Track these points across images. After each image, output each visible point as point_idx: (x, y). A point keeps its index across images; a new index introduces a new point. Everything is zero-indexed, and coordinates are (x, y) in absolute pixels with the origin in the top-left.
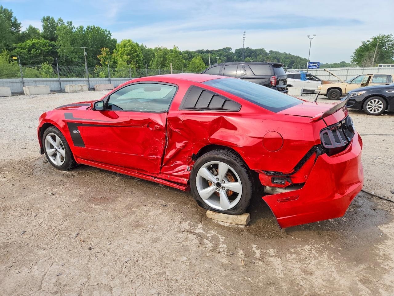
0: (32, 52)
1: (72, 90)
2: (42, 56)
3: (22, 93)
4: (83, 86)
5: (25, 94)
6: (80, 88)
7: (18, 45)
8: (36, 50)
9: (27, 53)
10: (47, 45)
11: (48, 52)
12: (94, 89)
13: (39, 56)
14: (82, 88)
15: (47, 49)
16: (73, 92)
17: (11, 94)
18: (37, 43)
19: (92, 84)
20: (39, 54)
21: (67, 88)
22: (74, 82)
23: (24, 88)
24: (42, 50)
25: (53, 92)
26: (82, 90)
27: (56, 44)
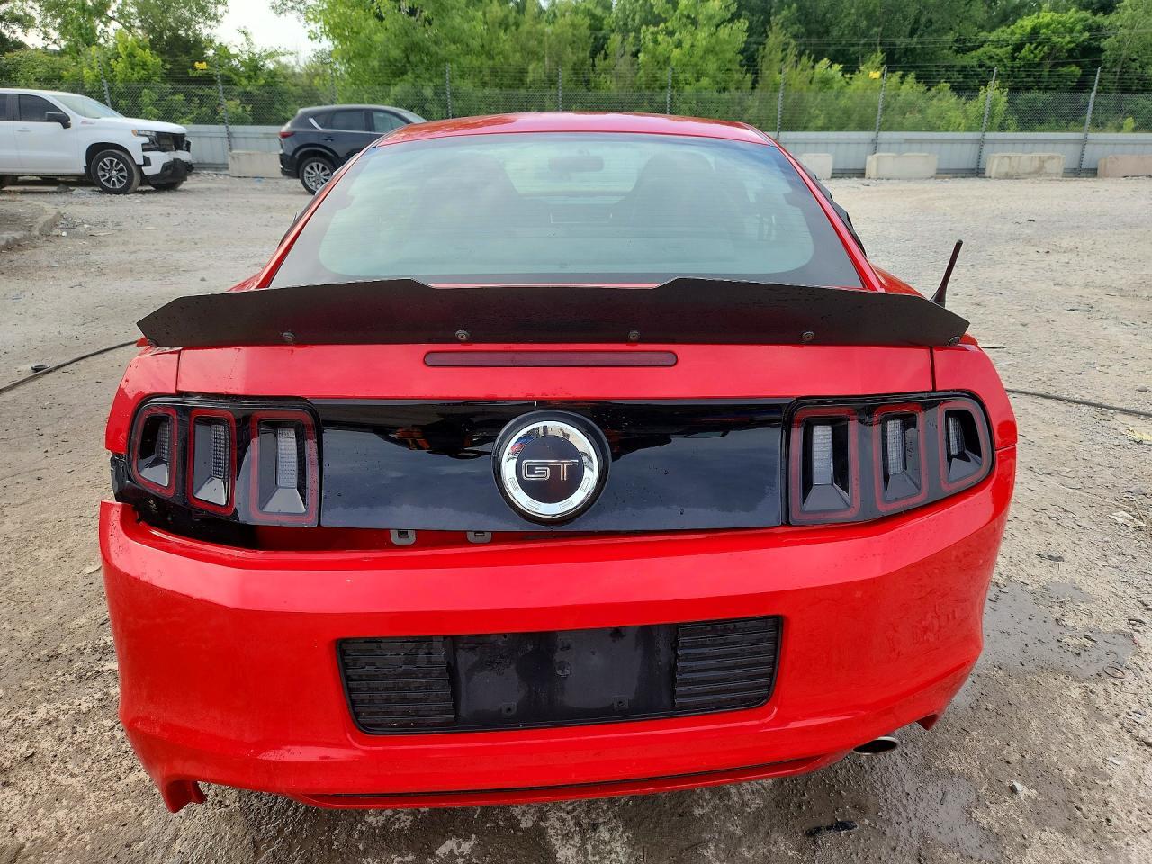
0: (1024, 52)
1: (1005, 169)
2: (1048, 63)
3: (861, 174)
4: (1051, 158)
5: (867, 175)
6: (1036, 164)
7: (993, 36)
8: (1036, 48)
9: (1006, 58)
10: (1078, 28)
11: (1071, 51)
12: (1093, 173)
13: (1039, 65)
14: (1041, 167)
15: (1070, 42)
16: (1008, 177)
17: (831, 172)
18: (1048, 26)
19: (1092, 155)
20: (1042, 59)
21: (994, 164)
22: (1019, 146)
23: (870, 158)
24: (1053, 47)
25: (945, 173)
26: (1039, 172)
27: (1107, 23)
